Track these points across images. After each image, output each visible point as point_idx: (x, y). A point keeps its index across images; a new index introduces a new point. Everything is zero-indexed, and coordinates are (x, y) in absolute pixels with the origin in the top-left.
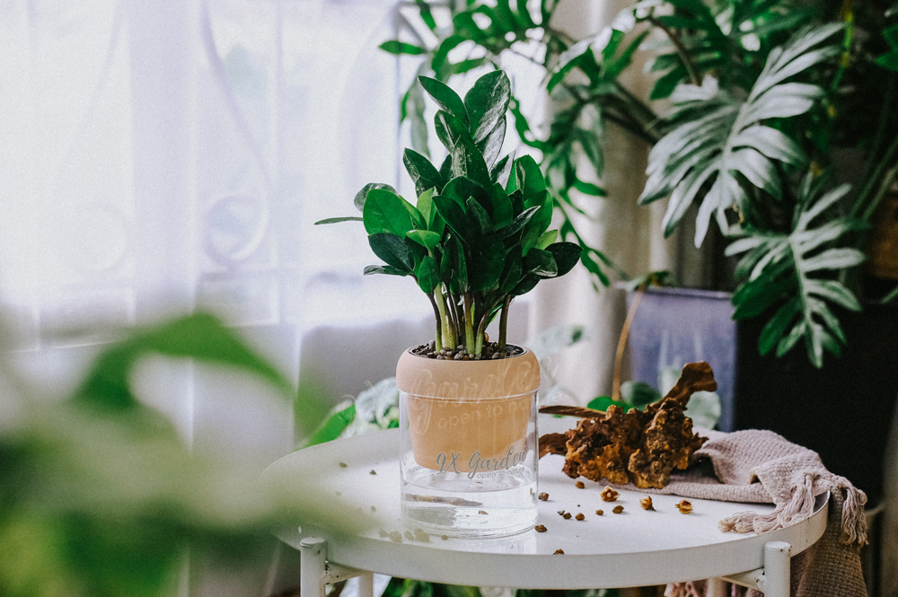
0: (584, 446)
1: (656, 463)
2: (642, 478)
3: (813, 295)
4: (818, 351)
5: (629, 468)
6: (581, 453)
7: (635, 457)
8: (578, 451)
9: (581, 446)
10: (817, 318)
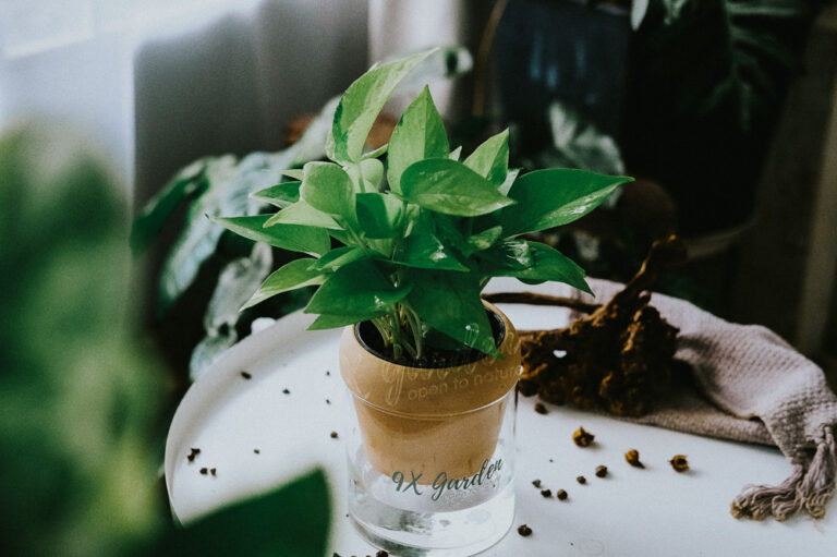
0: (544, 366)
1: (634, 390)
2: (616, 406)
3: (741, 45)
4: (745, 114)
5: (601, 393)
6: (541, 373)
7: (607, 382)
8: (537, 371)
9: (540, 364)
10: (746, 74)
